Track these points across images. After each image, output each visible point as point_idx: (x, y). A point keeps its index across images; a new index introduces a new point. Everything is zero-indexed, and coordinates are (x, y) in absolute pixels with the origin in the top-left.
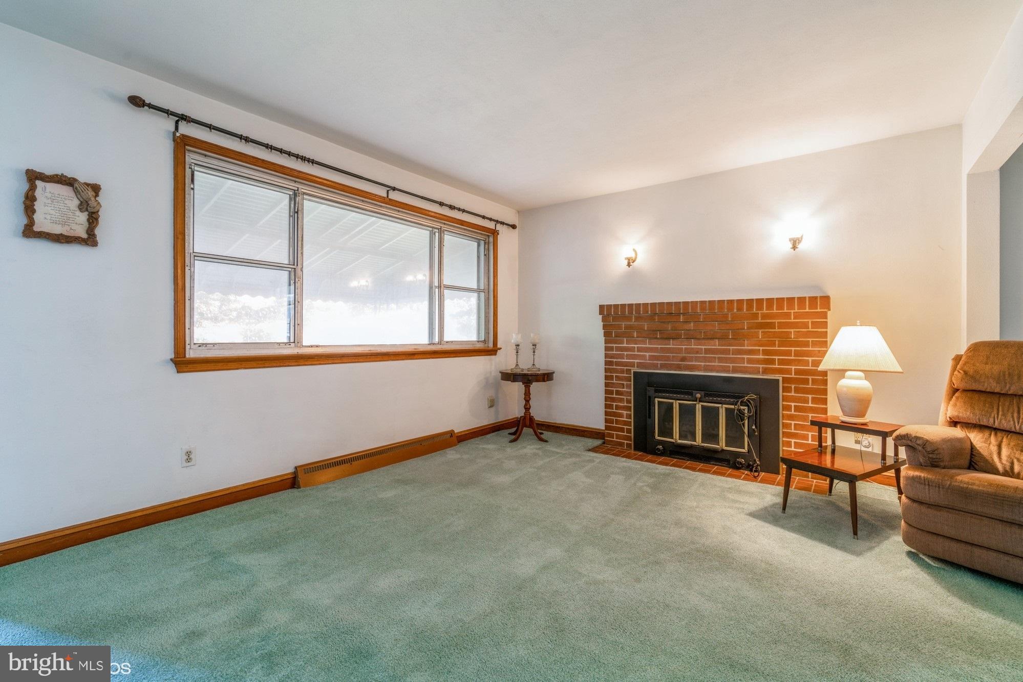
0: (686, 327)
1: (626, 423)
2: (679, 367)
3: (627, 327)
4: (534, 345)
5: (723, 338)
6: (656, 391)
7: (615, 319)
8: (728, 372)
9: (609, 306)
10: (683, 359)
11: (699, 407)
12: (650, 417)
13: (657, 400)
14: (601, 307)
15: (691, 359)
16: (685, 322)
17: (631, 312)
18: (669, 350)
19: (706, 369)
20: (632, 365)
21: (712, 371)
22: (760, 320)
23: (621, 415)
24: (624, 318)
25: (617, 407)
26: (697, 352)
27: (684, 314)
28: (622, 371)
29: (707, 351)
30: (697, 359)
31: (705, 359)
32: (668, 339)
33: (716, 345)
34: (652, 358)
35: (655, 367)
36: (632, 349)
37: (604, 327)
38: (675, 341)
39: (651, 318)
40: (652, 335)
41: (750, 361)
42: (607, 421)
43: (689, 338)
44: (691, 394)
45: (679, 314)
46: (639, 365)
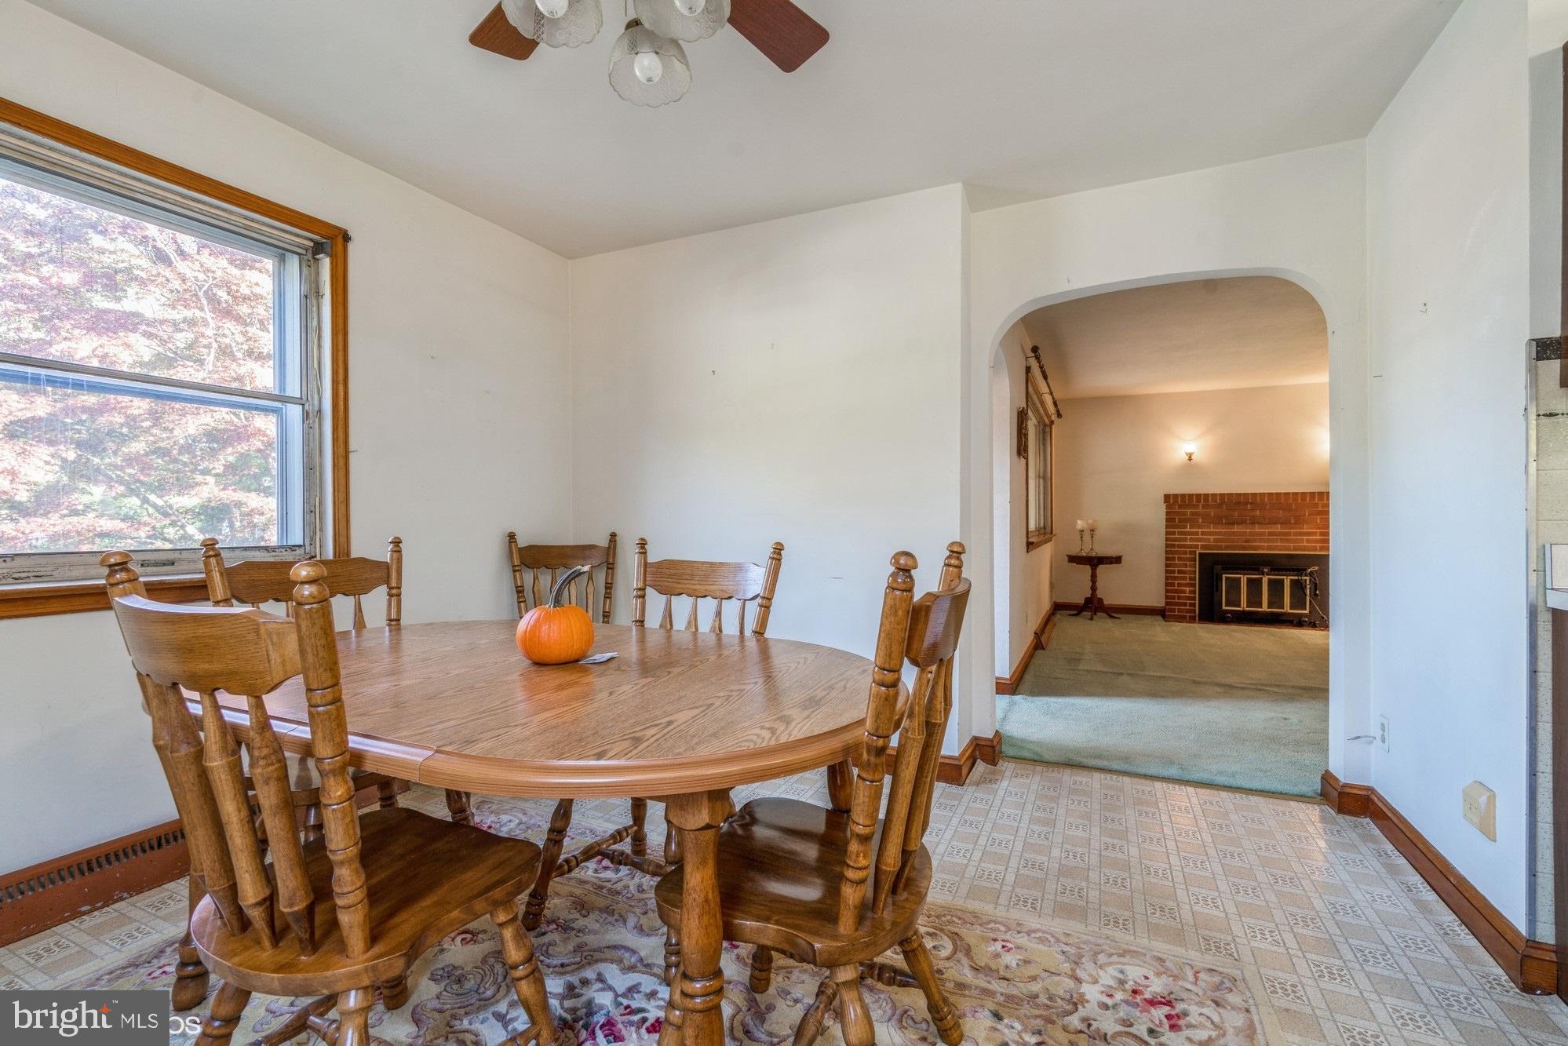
0: (1252, 514)
1: (1188, 598)
2: (1244, 548)
3: (1193, 514)
4: (1092, 530)
5: (1285, 523)
6: (1223, 569)
7: (1180, 507)
8: (1290, 550)
9: (1175, 496)
10: (1247, 541)
11: (1265, 579)
12: (1217, 591)
13: (1224, 576)
14: (1167, 497)
15: (1255, 541)
16: (1252, 510)
17: (1199, 501)
18: (1233, 533)
19: (1270, 548)
20: (1197, 547)
21: (1274, 550)
22: (1320, 509)
23: (1184, 592)
24: (1190, 506)
25: (1179, 585)
26: (1261, 535)
27: (1251, 504)
28: (1186, 553)
29: (1271, 534)
30: (1261, 540)
31: (1269, 540)
32: (1233, 524)
33: (1278, 528)
34: (1215, 540)
35: (1220, 548)
36: (1197, 533)
37: (1167, 513)
38: (1240, 526)
39: (1220, 506)
40: (1217, 521)
41: (1308, 541)
42: (1167, 597)
43: (1253, 523)
44: (1258, 570)
45: (1247, 504)
46: (1203, 547)
